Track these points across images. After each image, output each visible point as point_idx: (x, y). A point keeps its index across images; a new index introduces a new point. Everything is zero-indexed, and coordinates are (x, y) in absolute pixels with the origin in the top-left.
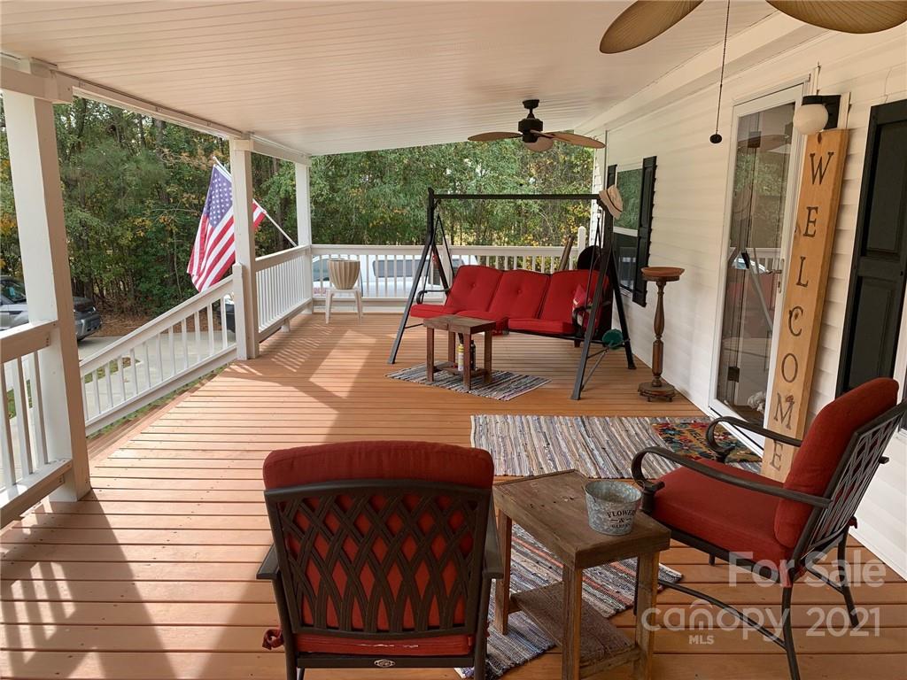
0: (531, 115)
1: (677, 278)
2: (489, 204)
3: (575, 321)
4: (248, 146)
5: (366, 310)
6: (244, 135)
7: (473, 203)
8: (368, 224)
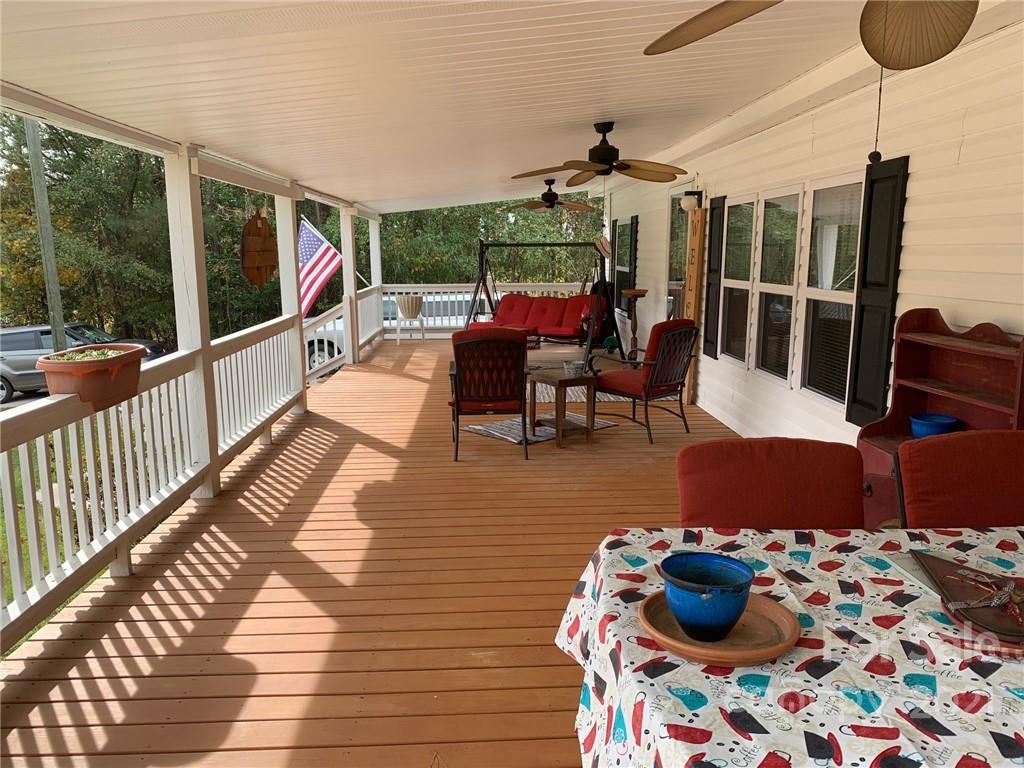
0: (550, 190)
1: (644, 296)
2: (521, 250)
3: (582, 326)
4: (353, 212)
5: (428, 336)
6: (350, 204)
7: (506, 251)
8: (410, 270)
